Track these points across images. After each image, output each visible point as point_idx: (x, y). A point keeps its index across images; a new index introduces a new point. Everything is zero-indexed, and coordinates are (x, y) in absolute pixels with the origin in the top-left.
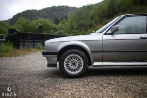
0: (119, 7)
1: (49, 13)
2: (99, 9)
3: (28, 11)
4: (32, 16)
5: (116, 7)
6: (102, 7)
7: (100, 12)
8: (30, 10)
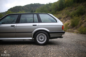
0: (66, 4)
1: (29, 8)
2: (54, 5)
3: (16, 7)
4: (19, 9)
5: (64, 4)
6: (56, 4)
7: (55, 7)
8: (18, 6)
